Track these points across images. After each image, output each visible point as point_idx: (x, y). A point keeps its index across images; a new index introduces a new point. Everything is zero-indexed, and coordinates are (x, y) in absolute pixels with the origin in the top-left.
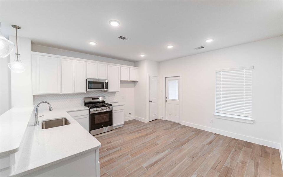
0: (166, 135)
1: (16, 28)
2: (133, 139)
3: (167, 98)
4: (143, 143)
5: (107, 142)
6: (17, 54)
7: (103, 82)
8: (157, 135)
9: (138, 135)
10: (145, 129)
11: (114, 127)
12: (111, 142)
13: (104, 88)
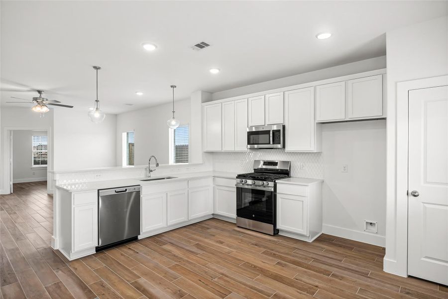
7: (270, 131)
13: (271, 142)
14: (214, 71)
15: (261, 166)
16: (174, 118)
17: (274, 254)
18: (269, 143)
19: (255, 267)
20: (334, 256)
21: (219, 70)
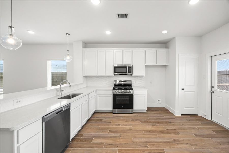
0: (192, 145)
1: (68, 35)
2: (140, 130)
3: (213, 87)
4: (146, 142)
5: (116, 124)
6: (68, 51)
7: (127, 67)
8: (175, 138)
9: (152, 128)
10: (167, 122)
11: (135, 110)
12: (120, 125)
13: (128, 72)
14: (108, 33)
15: (118, 82)
16: (68, 55)
17: (146, 122)
18: (127, 72)
19: (150, 131)
20: (158, 115)
21: (111, 32)
